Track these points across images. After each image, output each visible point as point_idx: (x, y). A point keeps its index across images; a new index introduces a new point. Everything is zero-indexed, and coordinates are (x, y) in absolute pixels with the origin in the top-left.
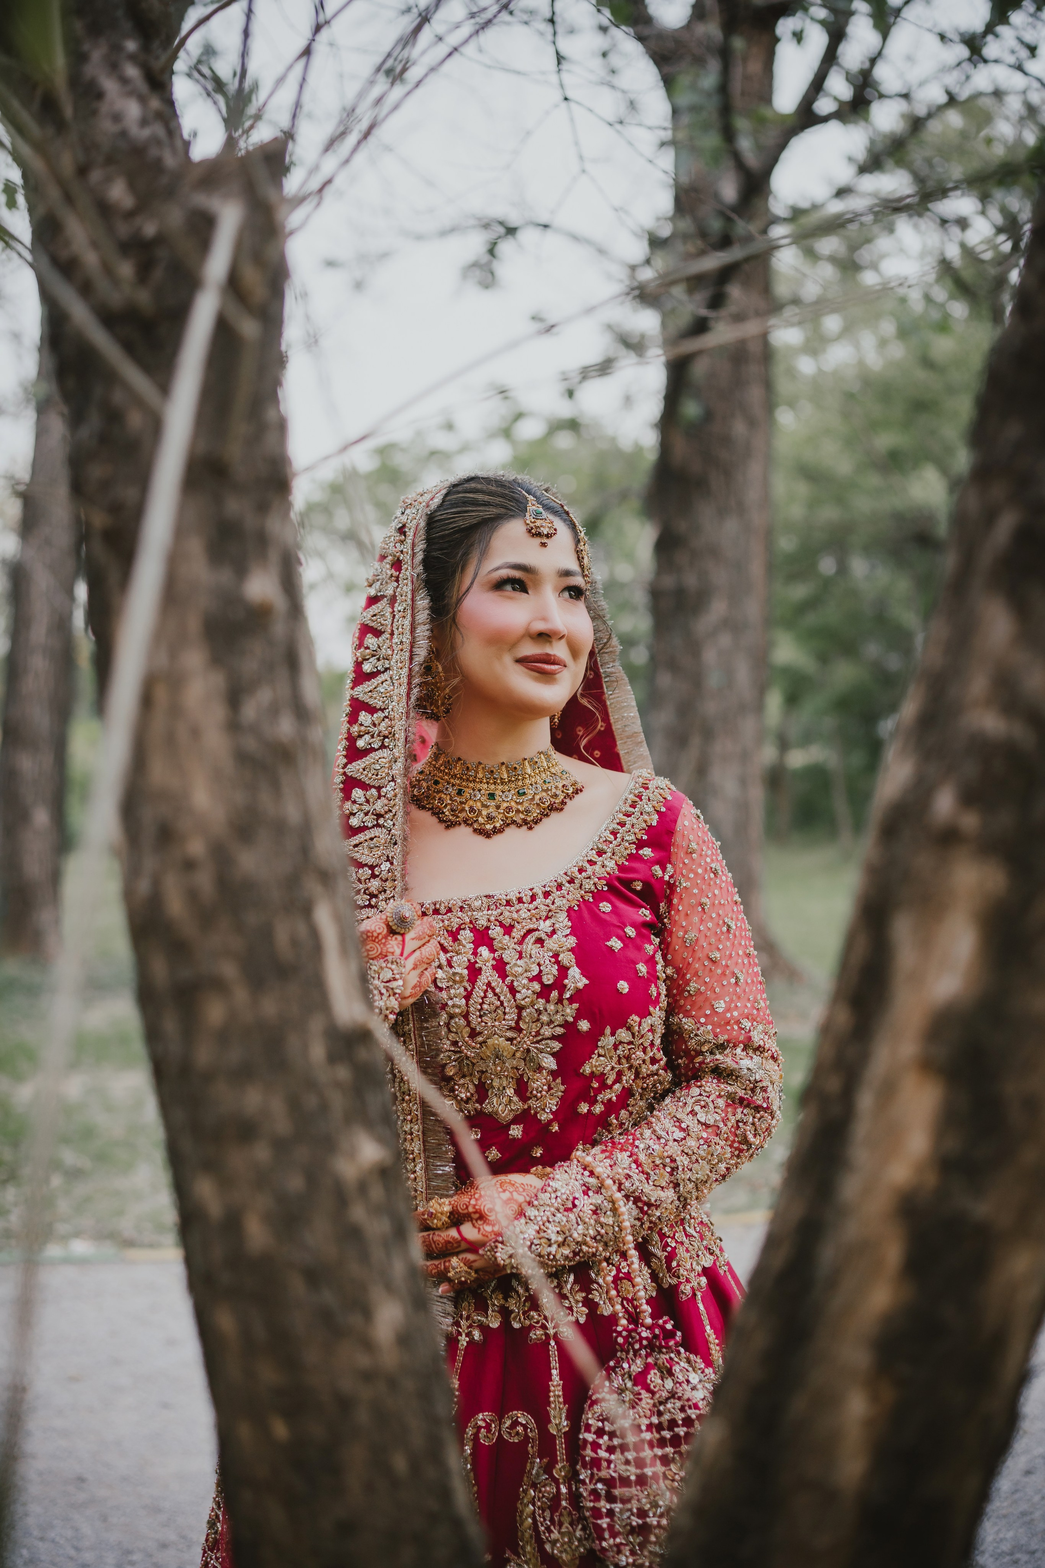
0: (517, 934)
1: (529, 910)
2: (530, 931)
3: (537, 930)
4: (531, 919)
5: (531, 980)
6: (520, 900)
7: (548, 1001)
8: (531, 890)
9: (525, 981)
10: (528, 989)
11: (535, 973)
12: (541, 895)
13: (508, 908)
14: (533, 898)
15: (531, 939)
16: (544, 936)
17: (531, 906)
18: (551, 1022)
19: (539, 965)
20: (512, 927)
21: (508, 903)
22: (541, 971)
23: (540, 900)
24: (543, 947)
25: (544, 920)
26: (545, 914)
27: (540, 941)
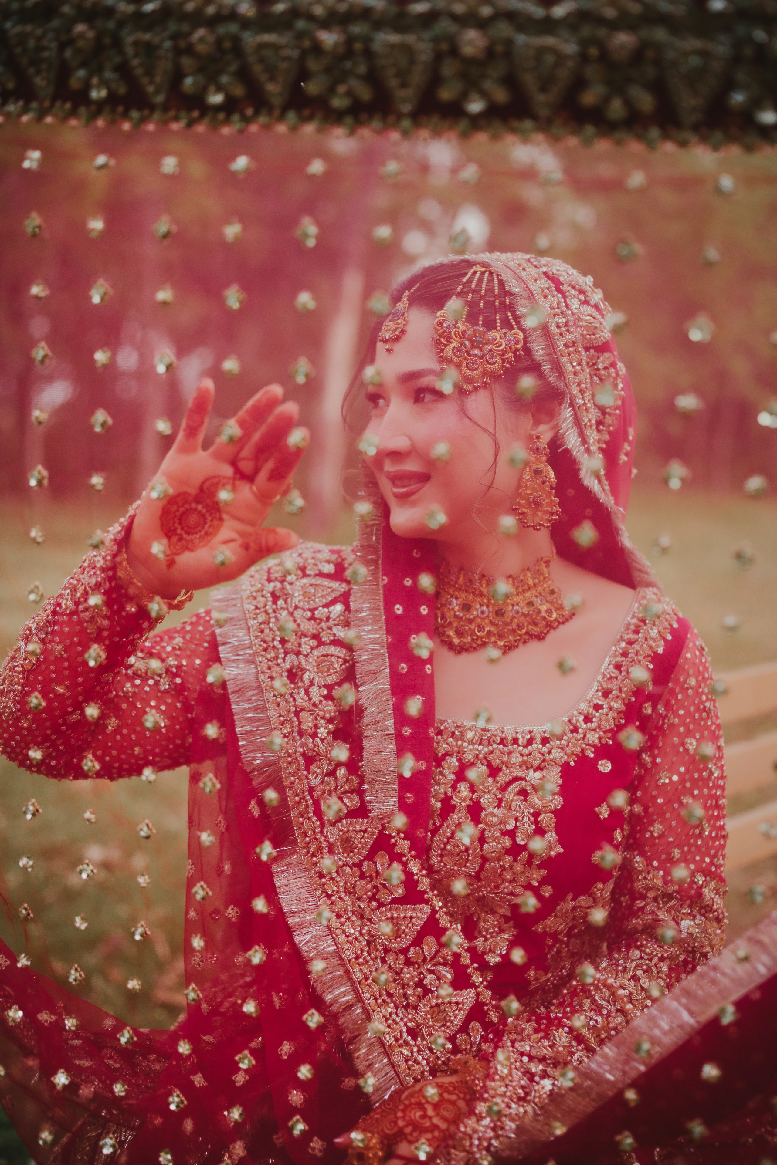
0: (503, 778)
1: (522, 755)
2: (516, 779)
3: (524, 779)
4: (520, 766)
5: (504, 833)
6: (515, 741)
7: (515, 860)
8: (530, 732)
9: (497, 834)
10: (498, 843)
11: (510, 828)
12: (539, 740)
13: (501, 746)
14: (530, 742)
15: (514, 788)
16: (529, 789)
17: (525, 751)
18: (514, 880)
19: (516, 820)
20: (499, 770)
21: (502, 742)
22: (516, 827)
23: (536, 745)
24: (525, 800)
25: (535, 771)
26: (537, 763)
27: (523, 793)
